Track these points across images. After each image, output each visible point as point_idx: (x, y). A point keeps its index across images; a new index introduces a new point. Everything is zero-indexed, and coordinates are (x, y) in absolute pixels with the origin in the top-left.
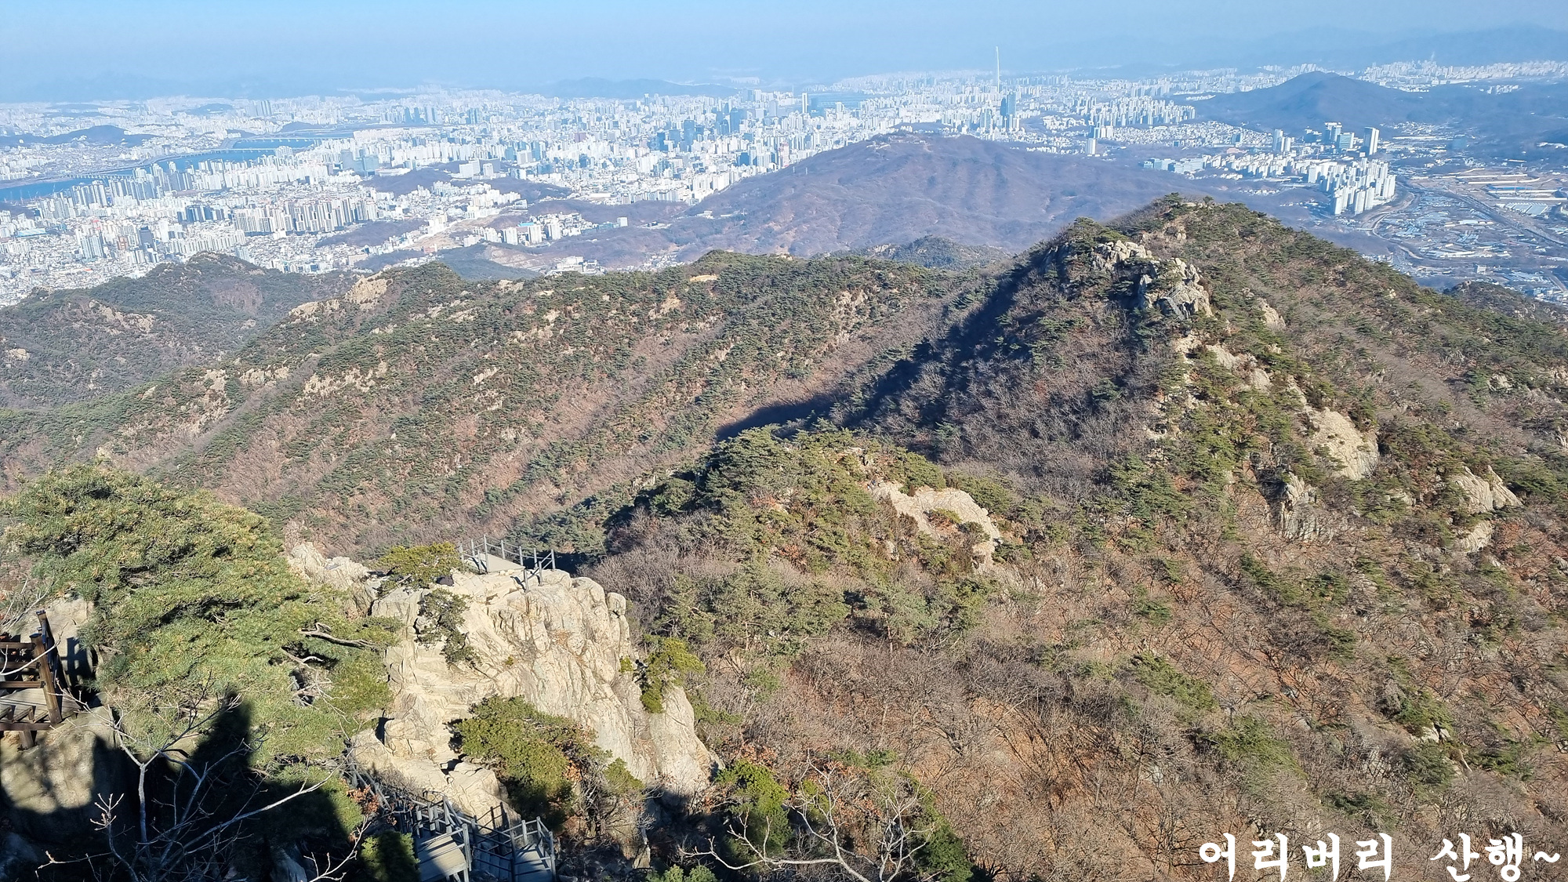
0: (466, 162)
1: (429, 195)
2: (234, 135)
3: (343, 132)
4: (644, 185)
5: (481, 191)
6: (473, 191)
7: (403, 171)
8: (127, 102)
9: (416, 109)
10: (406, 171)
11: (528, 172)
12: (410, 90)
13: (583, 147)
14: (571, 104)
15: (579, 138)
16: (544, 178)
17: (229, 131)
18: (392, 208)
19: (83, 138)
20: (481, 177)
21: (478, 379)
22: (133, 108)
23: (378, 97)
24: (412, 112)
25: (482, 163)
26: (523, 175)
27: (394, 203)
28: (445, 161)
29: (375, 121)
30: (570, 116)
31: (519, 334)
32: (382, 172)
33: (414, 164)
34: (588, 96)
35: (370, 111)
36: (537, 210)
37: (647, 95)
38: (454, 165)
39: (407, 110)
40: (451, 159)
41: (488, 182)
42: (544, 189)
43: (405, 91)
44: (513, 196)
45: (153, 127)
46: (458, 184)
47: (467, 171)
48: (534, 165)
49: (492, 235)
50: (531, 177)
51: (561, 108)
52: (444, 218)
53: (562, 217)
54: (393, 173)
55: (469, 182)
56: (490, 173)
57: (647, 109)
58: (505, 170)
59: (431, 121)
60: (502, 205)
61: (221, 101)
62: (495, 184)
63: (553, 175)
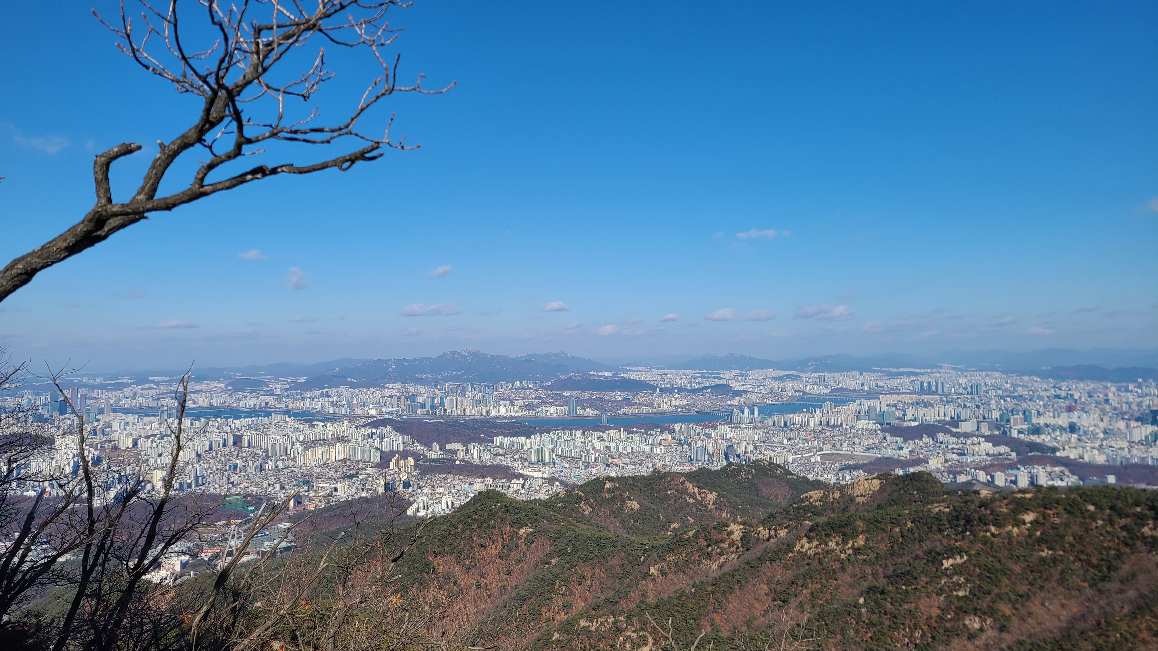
0: (966, 420)
1: (931, 442)
2: (797, 394)
3: (872, 395)
4: (1135, 452)
5: (975, 442)
6: (969, 442)
7: (914, 424)
8: (738, 371)
9: (929, 383)
10: (916, 424)
11: (1019, 432)
12: (926, 370)
13: (1074, 417)
14: (1064, 385)
15: (1070, 409)
16: (1034, 438)
17: (795, 391)
18: (901, 448)
19: (709, 390)
20: (977, 433)
21: (947, 564)
22: (741, 375)
23: (902, 374)
24: (925, 385)
25: (978, 422)
26: (1015, 434)
27: (903, 445)
28: (948, 419)
29: (897, 389)
30: (1063, 394)
31: (993, 529)
32: (895, 422)
33: (922, 420)
34: (1081, 379)
35: (894, 383)
36: (1025, 461)
37: (1140, 380)
38: (955, 422)
39: (922, 383)
40: (952, 418)
41: (983, 436)
42: (1033, 446)
43: (923, 371)
44: (1003, 449)
45: (749, 386)
46: (957, 435)
47: (966, 427)
48: (1025, 427)
49: (982, 476)
50: (1022, 436)
51: (1054, 387)
52: (942, 460)
53: (1049, 469)
54: (906, 424)
55: (967, 435)
56: (985, 430)
57: (1140, 391)
58: (999, 429)
59: (940, 391)
60: (994, 455)
61: (795, 373)
62: (988, 439)
63: (1043, 437)
